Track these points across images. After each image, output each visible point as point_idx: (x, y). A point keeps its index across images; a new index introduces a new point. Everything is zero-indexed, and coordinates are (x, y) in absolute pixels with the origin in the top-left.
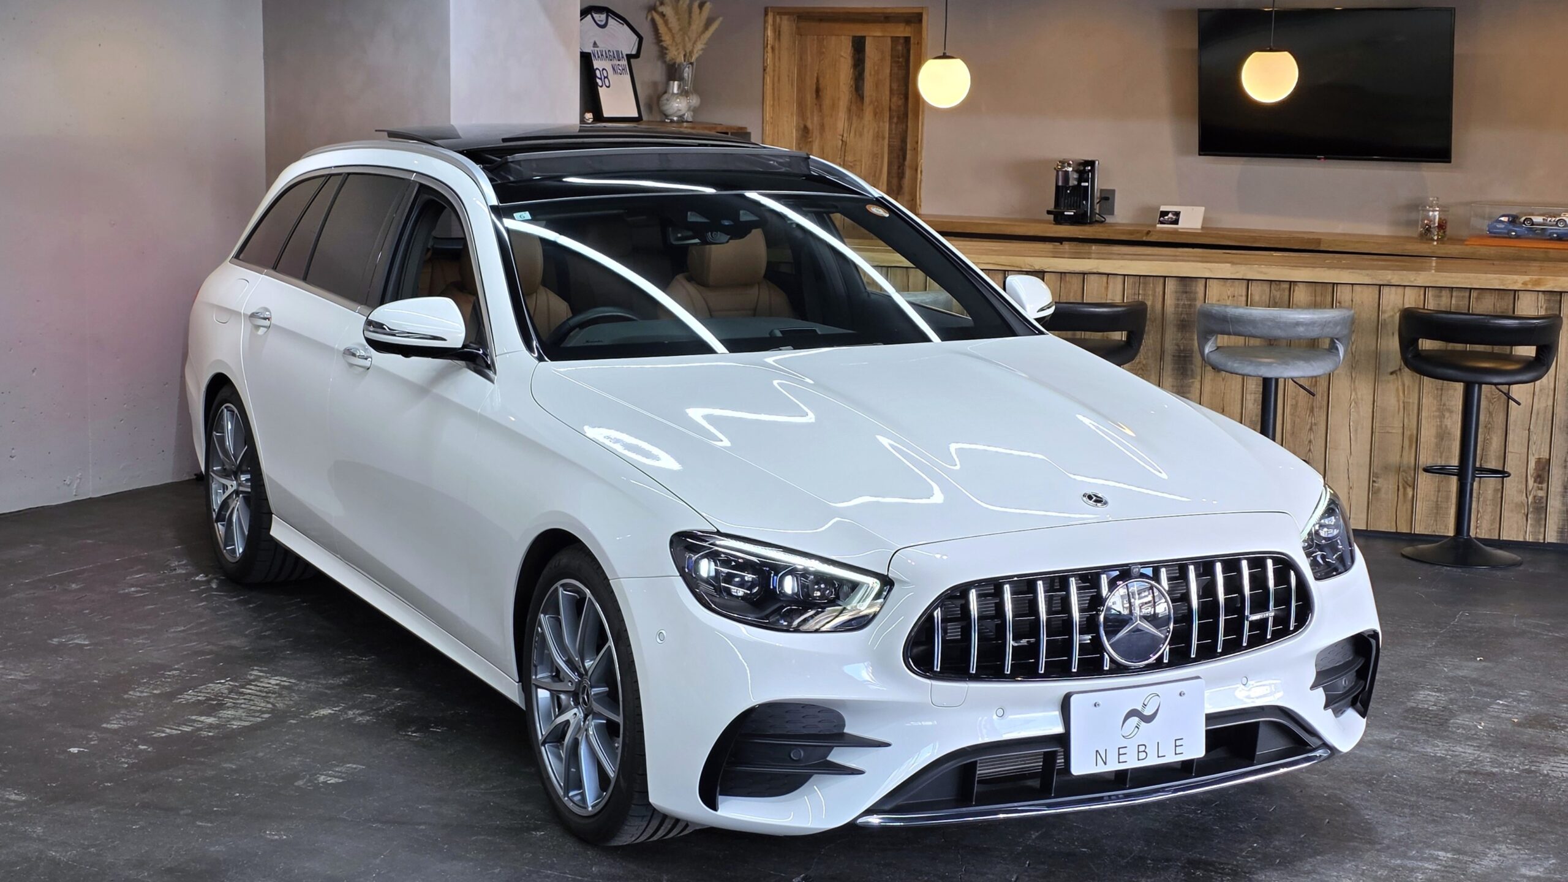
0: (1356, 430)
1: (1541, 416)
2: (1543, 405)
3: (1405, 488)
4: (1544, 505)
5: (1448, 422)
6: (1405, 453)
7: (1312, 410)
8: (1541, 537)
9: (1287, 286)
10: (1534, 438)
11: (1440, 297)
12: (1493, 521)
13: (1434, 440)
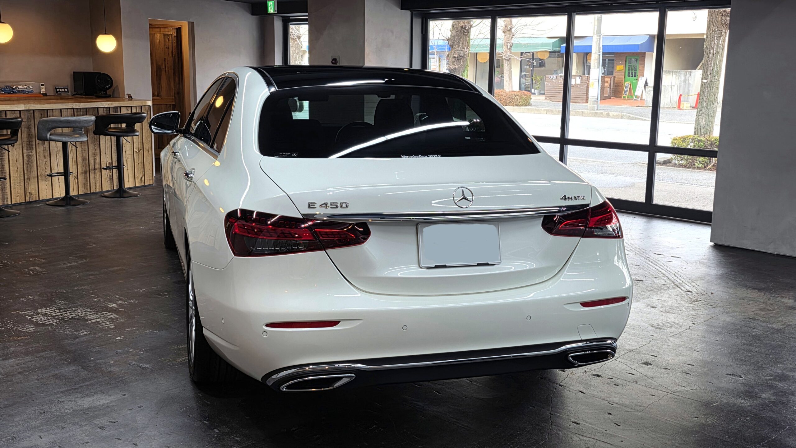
0: (59, 161)
1: (108, 149)
2: (108, 145)
3: (75, 179)
4: (112, 177)
5: (84, 154)
6: (74, 167)
7: (45, 157)
8: (112, 188)
9: (32, 112)
10: (107, 156)
11: (78, 112)
12: (100, 186)
13: (81, 161)
